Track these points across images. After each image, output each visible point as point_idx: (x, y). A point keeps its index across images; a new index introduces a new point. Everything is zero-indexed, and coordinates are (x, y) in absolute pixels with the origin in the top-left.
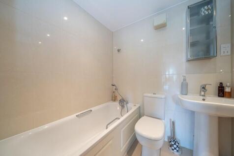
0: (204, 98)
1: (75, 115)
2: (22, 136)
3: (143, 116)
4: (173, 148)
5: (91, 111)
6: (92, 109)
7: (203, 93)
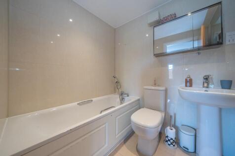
0: (207, 89)
1: (77, 103)
2: (29, 115)
3: (143, 108)
4: (169, 143)
5: (92, 101)
6: (93, 99)
7: (206, 85)
